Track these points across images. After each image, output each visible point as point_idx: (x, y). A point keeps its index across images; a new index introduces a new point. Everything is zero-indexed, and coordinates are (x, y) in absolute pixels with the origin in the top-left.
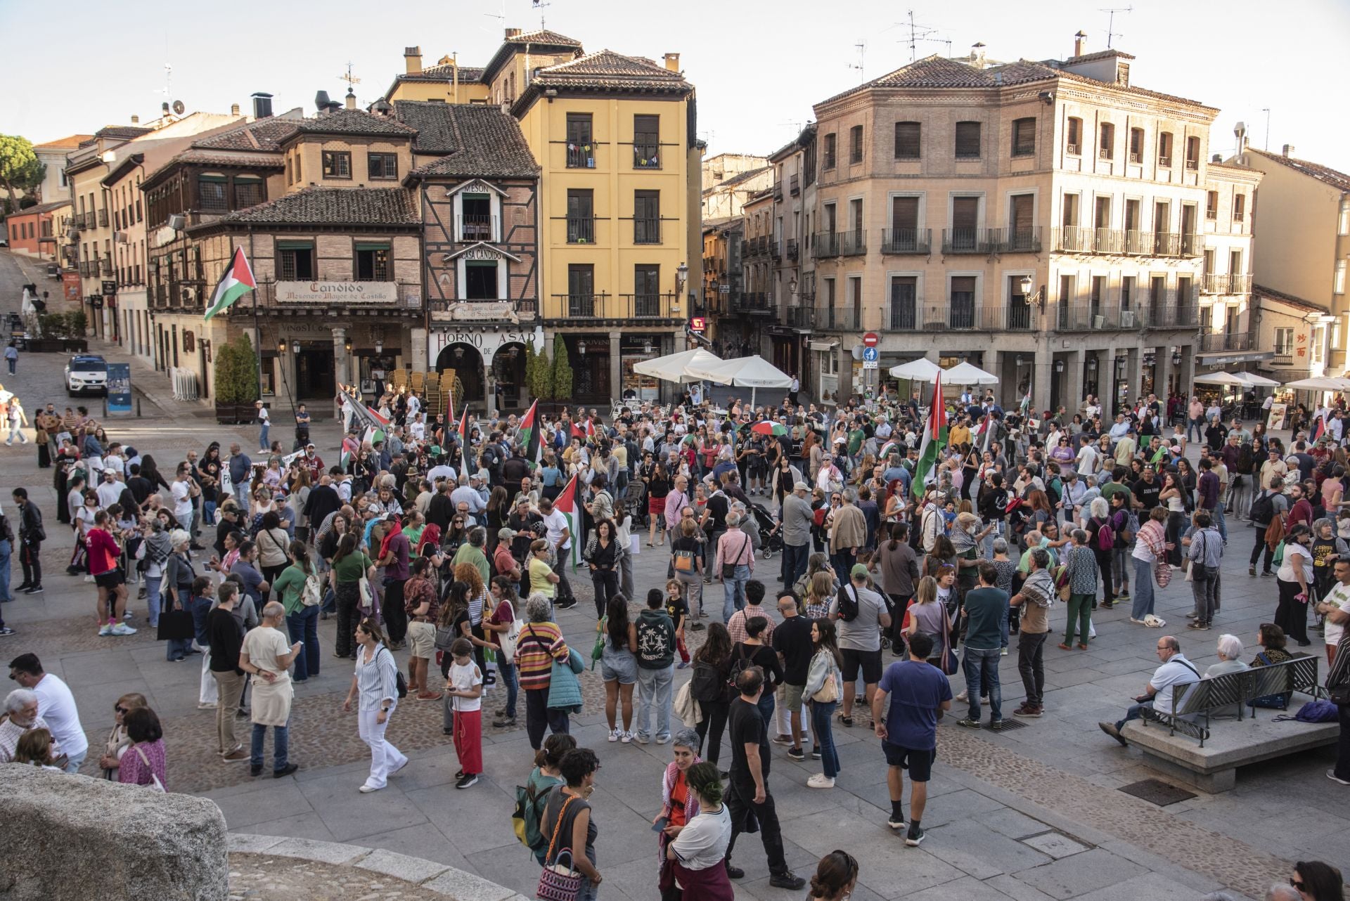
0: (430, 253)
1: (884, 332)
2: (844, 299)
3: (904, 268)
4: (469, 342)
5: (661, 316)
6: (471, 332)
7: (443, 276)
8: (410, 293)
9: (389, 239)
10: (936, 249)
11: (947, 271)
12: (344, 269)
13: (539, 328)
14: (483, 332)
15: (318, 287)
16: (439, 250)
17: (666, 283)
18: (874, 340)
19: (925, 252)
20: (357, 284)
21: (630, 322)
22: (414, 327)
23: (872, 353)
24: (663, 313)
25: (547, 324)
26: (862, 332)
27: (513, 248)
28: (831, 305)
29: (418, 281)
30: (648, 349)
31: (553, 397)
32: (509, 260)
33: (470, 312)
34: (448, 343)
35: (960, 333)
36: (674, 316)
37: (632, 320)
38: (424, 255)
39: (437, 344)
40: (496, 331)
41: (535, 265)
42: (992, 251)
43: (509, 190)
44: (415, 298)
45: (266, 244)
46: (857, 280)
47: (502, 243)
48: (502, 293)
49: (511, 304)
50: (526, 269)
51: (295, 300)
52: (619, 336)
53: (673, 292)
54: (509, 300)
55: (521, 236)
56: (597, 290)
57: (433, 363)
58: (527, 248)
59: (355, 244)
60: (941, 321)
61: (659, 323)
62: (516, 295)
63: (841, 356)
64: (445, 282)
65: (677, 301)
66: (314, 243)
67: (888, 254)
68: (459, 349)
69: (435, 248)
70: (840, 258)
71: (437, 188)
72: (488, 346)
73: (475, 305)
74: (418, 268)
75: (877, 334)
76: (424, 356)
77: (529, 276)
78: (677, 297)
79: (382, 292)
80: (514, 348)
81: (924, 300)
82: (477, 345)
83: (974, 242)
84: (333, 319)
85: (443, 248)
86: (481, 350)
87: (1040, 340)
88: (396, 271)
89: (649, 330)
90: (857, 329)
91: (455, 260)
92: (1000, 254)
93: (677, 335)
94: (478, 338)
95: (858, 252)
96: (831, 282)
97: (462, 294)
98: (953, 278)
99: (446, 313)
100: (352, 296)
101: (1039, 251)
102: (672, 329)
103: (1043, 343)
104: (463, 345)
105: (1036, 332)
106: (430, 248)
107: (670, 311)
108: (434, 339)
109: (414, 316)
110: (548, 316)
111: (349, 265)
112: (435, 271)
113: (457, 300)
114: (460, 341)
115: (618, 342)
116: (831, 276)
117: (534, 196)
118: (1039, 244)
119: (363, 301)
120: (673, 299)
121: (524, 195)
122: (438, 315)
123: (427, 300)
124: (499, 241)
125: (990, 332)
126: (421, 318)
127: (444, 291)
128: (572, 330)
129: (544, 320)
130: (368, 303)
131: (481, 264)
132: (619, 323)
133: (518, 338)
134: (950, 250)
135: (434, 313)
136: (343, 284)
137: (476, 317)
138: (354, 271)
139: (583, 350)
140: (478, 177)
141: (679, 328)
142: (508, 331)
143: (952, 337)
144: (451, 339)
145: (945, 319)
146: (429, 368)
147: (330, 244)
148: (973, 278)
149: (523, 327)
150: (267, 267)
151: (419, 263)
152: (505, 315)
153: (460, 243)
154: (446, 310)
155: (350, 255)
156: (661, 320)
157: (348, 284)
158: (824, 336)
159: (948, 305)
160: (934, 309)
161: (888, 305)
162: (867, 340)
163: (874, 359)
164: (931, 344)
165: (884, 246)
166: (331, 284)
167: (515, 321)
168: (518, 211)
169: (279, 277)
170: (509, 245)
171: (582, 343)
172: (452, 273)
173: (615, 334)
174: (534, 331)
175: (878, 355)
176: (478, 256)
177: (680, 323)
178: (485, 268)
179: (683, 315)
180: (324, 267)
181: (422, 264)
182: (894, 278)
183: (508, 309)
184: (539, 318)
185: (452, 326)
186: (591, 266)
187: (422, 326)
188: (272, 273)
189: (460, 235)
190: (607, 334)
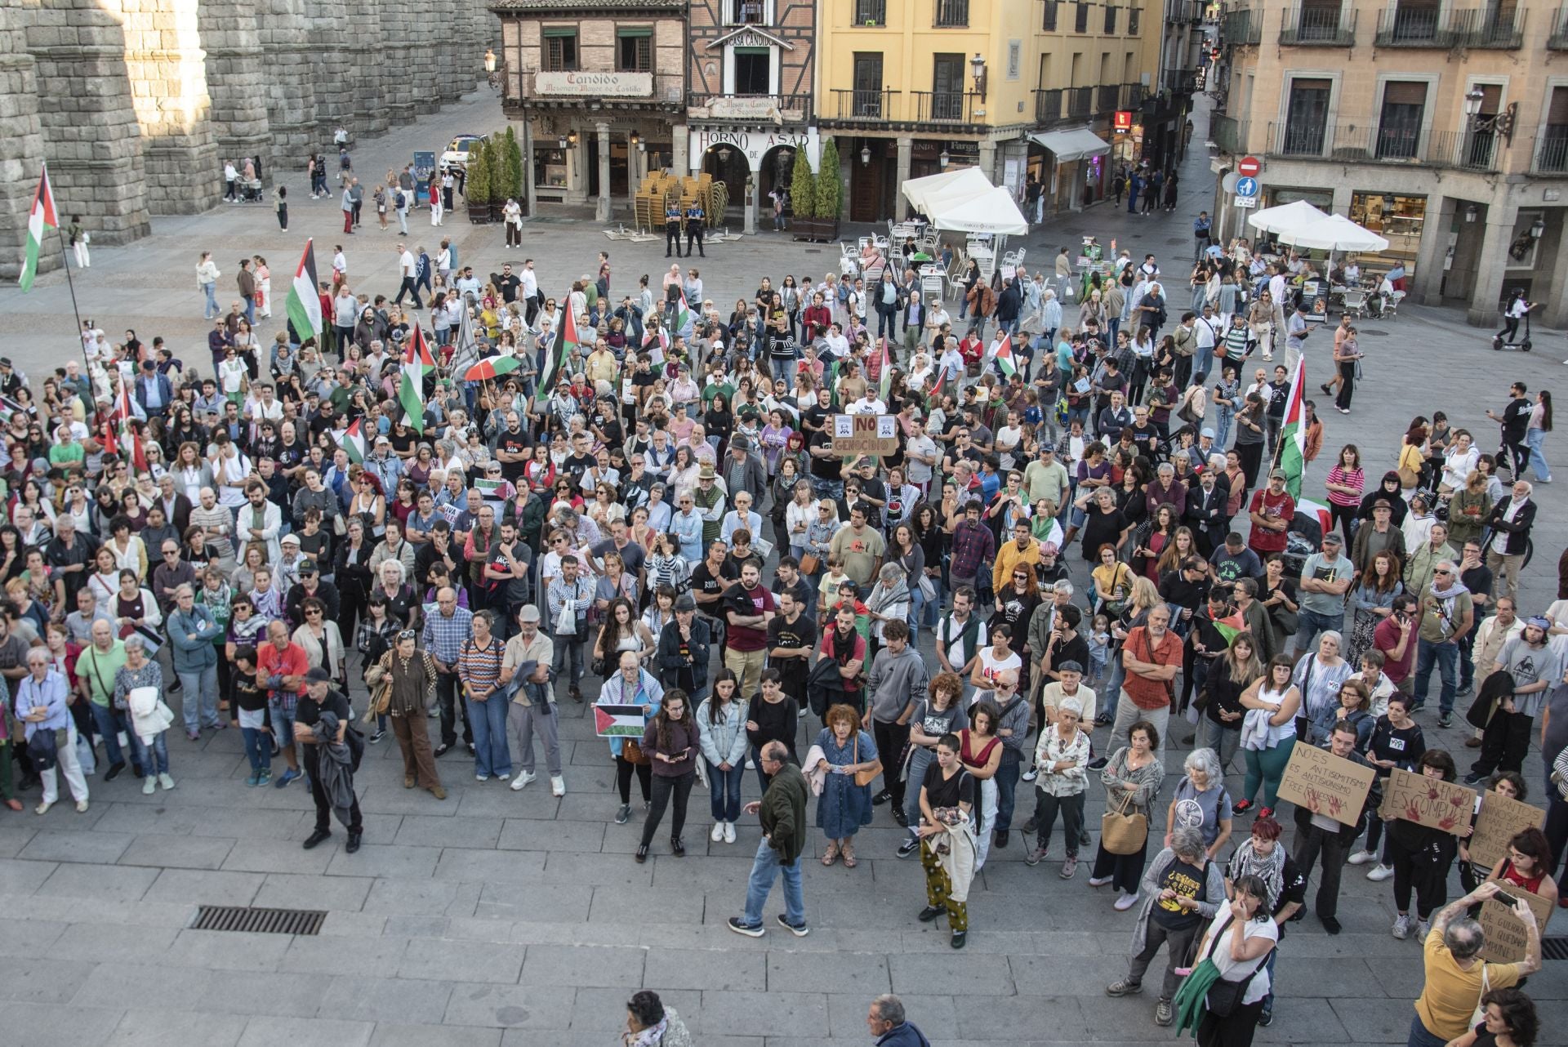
0: (694, 39)
1: (1271, 157)
2: (1242, 105)
3: (1312, 66)
4: (733, 143)
5: (964, 120)
6: (734, 131)
7: (709, 66)
8: (672, 85)
9: (650, 23)
10: (1365, 39)
11: (1379, 73)
12: (606, 57)
13: (812, 130)
14: (748, 132)
15: (576, 78)
16: (704, 36)
17: (970, 78)
18: (1254, 167)
19: (1346, 45)
20: (612, 75)
21: (922, 127)
22: (676, 123)
23: (1249, 185)
24: (966, 117)
25: (823, 125)
27: (788, 33)
28: (1236, 111)
29: (680, 71)
30: (944, 162)
31: (813, 214)
32: (782, 49)
33: (734, 109)
34: (712, 144)
35: (1387, 165)
36: (979, 121)
37: (925, 124)
38: (688, 40)
39: (699, 145)
40: (761, 132)
41: (812, 53)
42: (1456, 44)
44: (674, 90)
45: (532, 31)
47: (775, 26)
48: (773, 88)
49: (778, 100)
50: (801, 57)
51: (553, 93)
52: (907, 142)
53: (978, 90)
54: (778, 95)
55: (797, 18)
56: (884, 88)
57: (695, 166)
58: (803, 33)
59: (617, 29)
60: (1361, 146)
61: (959, 129)
62: (788, 90)
64: (711, 73)
65: (983, 102)
66: (577, 29)
67: (1288, 45)
69: (700, 33)
70: (1246, 47)
72: (755, 148)
74: (681, 56)
75: (1260, 159)
77: (804, 67)
78: (983, 96)
79: (637, 84)
80: (784, 152)
81: (1341, 113)
82: (742, 147)
83: (1432, 29)
84: (597, 113)
85: (709, 33)
86: (747, 153)
87: (1498, 187)
88: (657, 61)
89: (947, 137)
91: (721, 46)
92: (1469, 49)
93: (979, 145)
94: (743, 139)
95: (1256, 41)
97: (730, 86)
98: (1389, 84)
99: (703, 110)
100: (607, 89)
101: (1517, 49)
102: (975, 138)
103: (1501, 191)
104: (729, 146)
105: (1494, 174)
106: (694, 33)
107: (974, 114)
108: (695, 138)
109: (676, 112)
110: (825, 115)
111: (611, 52)
112: (699, 60)
114: (723, 141)
115: (908, 149)
118: (1520, 36)
119: (617, 94)
120: (978, 100)
122: (695, 112)
123: (689, 98)
124: (771, 24)
125: (1437, 167)
126: (682, 116)
127: (708, 83)
128: (853, 133)
129: (820, 120)
130: (626, 97)
131: (750, 52)
132: (909, 126)
133: (789, 140)
134: (1389, 41)
135: (693, 109)
136: (599, 74)
137: (736, 115)
138: (616, 61)
139: (867, 159)
141: (985, 139)
142: (776, 133)
143: (1374, 170)
144: (714, 138)
145: (1367, 143)
146: (690, 172)
147: (593, 30)
148: (1424, 84)
149: (790, 128)
150: (533, 57)
151: (682, 50)
152: (767, 115)
153: (728, 27)
154: (704, 105)
155: (612, 42)
156: (962, 126)
157: (604, 75)
159: (1376, 123)
160: (1352, 128)
161: (1282, 119)
162: (1244, 167)
163: (1252, 194)
164: (1340, 178)
165: (1284, 34)
166: (587, 73)
167: (778, 121)
169: (544, 68)
170: (783, 29)
171: (866, 150)
172: (718, 62)
173: (904, 142)
174: (805, 133)
176: (747, 42)
177: (984, 130)
178: (756, 56)
179: (989, 121)
180: (585, 55)
181: (685, 52)
182: (1294, 80)
183: (774, 107)
184: (813, 117)
185: (710, 125)
186: (880, 54)
187: (683, 123)
188: (537, 63)
189: (728, 17)
190: (894, 140)
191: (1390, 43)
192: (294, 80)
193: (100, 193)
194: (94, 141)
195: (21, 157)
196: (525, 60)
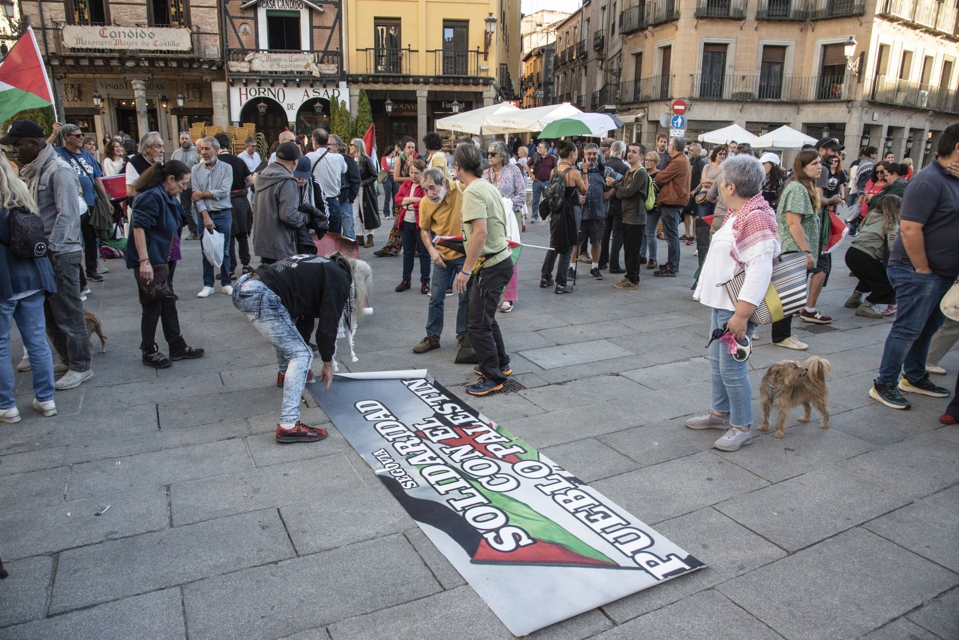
1: (692, 99)
2: (652, 68)
3: (717, 33)
4: (271, 96)
5: (469, 74)
6: (272, 85)
7: (243, 27)
8: (208, 42)
10: (751, 15)
11: (760, 39)
12: (138, 15)
13: (343, 84)
14: (286, 85)
15: (107, 33)
17: (475, 40)
18: (682, 107)
19: (739, 18)
20: (147, 30)
21: (437, 80)
22: (215, 80)
23: (680, 120)
24: (472, 71)
25: (352, 80)
26: (670, 100)
28: (637, 79)
29: (216, 30)
30: (456, 109)
32: (311, 10)
33: (269, 63)
34: (250, 98)
35: (768, 103)
36: (483, 75)
37: (439, 77)
38: (221, 2)
39: (239, 99)
40: (298, 85)
41: (339, 17)
42: (806, 18)
44: (212, 49)
46: (667, 49)
48: (305, 44)
49: (312, 55)
50: (329, 20)
51: (84, 47)
52: (425, 94)
53: (482, 50)
54: (312, 51)
56: (404, 45)
57: (236, 117)
60: (750, 91)
61: (467, 81)
62: (320, 46)
63: (646, 127)
64: (246, 33)
65: (486, 59)
67: (702, 18)
68: (262, 104)
70: (650, 28)
72: (292, 101)
73: (274, 56)
74: (216, 16)
75: (686, 101)
76: (226, 110)
77: (333, 28)
78: (486, 54)
79: (175, 39)
80: (318, 104)
81: (735, 68)
82: (280, 100)
83: (787, 10)
86: (284, 106)
87: (852, 111)
88: (193, 19)
89: (457, 89)
90: (665, 97)
91: (254, 8)
92: (816, 21)
93: (485, 95)
94: (281, 92)
95: (671, 18)
96: (639, 56)
97: (264, 43)
98: (765, 47)
99: (244, 64)
100: (143, 43)
101: (861, 15)
102: (480, 89)
104: (267, 100)
105: (848, 102)
107: (479, 69)
108: (235, 92)
109: (214, 68)
110: (353, 71)
111: (143, 10)
112: (234, 21)
113: (257, 50)
114: (262, 95)
115: (425, 100)
116: (639, 50)
118: (862, 7)
119: (155, 48)
120: (482, 57)
122: (236, 66)
123: (227, 53)
125: (798, 103)
126: (220, 71)
127: (244, 42)
128: (378, 87)
129: (349, 76)
130: (161, 52)
131: (282, 15)
132: (426, 80)
133: (322, 93)
134: (765, 16)
135: (231, 63)
136: (133, 30)
137: (276, 69)
138: (149, 18)
139: (389, 109)
141: (488, 88)
142: (312, 86)
143: (759, 107)
144: (253, 93)
145: (753, 89)
146: (231, 123)
148: (783, 48)
149: (326, 81)
150: (56, 11)
151: (216, 11)
152: (305, 67)
154: (243, 60)
156: (469, 78)
157: (139, 30)
158: (629, 109)
159: (758, 74)
160: (744, 77)
161: (698, 72)
162: (676, 107)
163: (682, 127)
164: (738, 114)
165: (698, 10)
166: (121, 29)
167: (316, 74)
169: (70, 21)
171: (388, 101)
172: (252, 22)
173: (422, 93)
174: (337, 86)
175: (686, 123)
176: (279, 5)
177: (486, 82)
178: (287, 18)
179: (492, 75)
180: (115, 11)
181: (220, 12)
182: (706, 45)
183: (310, 61)
184: (343, 73)
185: (249, 78)
186: (399, 19)
187: (222, 79)
188: (61, 17)
190: (414, 92)
191: (766, 18)
196: (47, 15)
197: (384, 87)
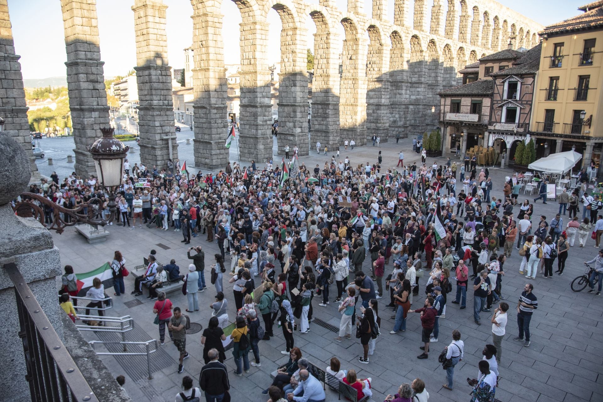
0: (494, 104)
4: (503, 138)
7: (497, 113)
8: (485, 119)
9: (481, 99)
12: (467, 109)
13: (528, 136)
14: (508, 135)
15: (457, 115)
16: (497, 103)
20: (468, 115)
21: (567, 136)
22: (486, 131)
24: (583, 133)
25: (532, 134)
27: (524, 102)
29: (488, 114)
32: (521, 108)
33: (501, 127)
36: (587, 135)
38: (492, 104)
39: (492, 138)
40: (511, 135)
41: (531, 109)
43: (525, 79)
45: (448, 101)
47: (519, 100)
48: (517, 121)
49: (517, 124)
50: (527, 111)
51: (451, 119)
52: (560, 141)
55: (526, 98)
56: (555, 121)
57: (491, 144)
58: (528, 103)
59: (472, 101)
62: (522, 122)
64: (498, 115)
65: (590, 128)
66: (461, 100)
71: (499, 80)
73: (502, 124)
74: (489, 110)
76: (487, 142)
77: (528, 114)
79: (474, 118)
80: (519, 143)
82: (505, 140)
84: (464, 126)
85: (499, 102)
86: (506, 142)
88: (482, 111)
89: (575, 140)
91: (502, 106)
93: (587, 144)
94: (506, 137)
97: (503, 120)
99: (493, 127)
100: (465, 119)
102: (585, 141)
104: (501, 140)
106: (494, 102)
107: (586, 132)
108: (491, 136)
110: (533, 131)
111: (469, 108)
112: (495, 111)
113: (500, 122)
114: (499, 137)
117: (534, 81)
119: (468, 120)
120: (587, 127)
121: (530, 80)
122: (490, 128)
123: (490, 123)
126: (487, 128)
127: (497, 119)
128: (542, 137)
129: (531, 132)
130: (470, 122)
131: (511, 108)
132: (561, 136)
133: (520, 138)
136: (464, 115)
137: (502, 129)
138: (471, 110)
140: (511, 75)
141: (589, 141)
142: (516, 136)
144: (496, 137)
146: (488, 146)
147: (465, 101)
149: (520, 134)
150: (448, 108)
151: (490, 108)
152: (513, 129)
153: (505, 100)
154: (493, 125)
155: (470, 104)
156: (580, 136)
157: (466, 115)
166: (460, 114)
167: (516, 131)
168: (527, 87)
170: (522, 101)
171: (546, 143)
172: (501, 111)
173: (559, 141)
174: (525, 136)
176: (510, 105)
177: (589, 138)
178: (512, 110)
179: (591, 135)
180: (462, 109)
183: (516, 127)
184: (529, 131)
185: (495, 132)
186: (554, 110)
187: (488, 131)
188: (449, 111)
189: (505, 97)
190: (556, 140)
192: (402, 113)
193: (326, 138)
194: (327, 125)
195: (301, 127)
196: (446, 109)
197: (544, 137)
